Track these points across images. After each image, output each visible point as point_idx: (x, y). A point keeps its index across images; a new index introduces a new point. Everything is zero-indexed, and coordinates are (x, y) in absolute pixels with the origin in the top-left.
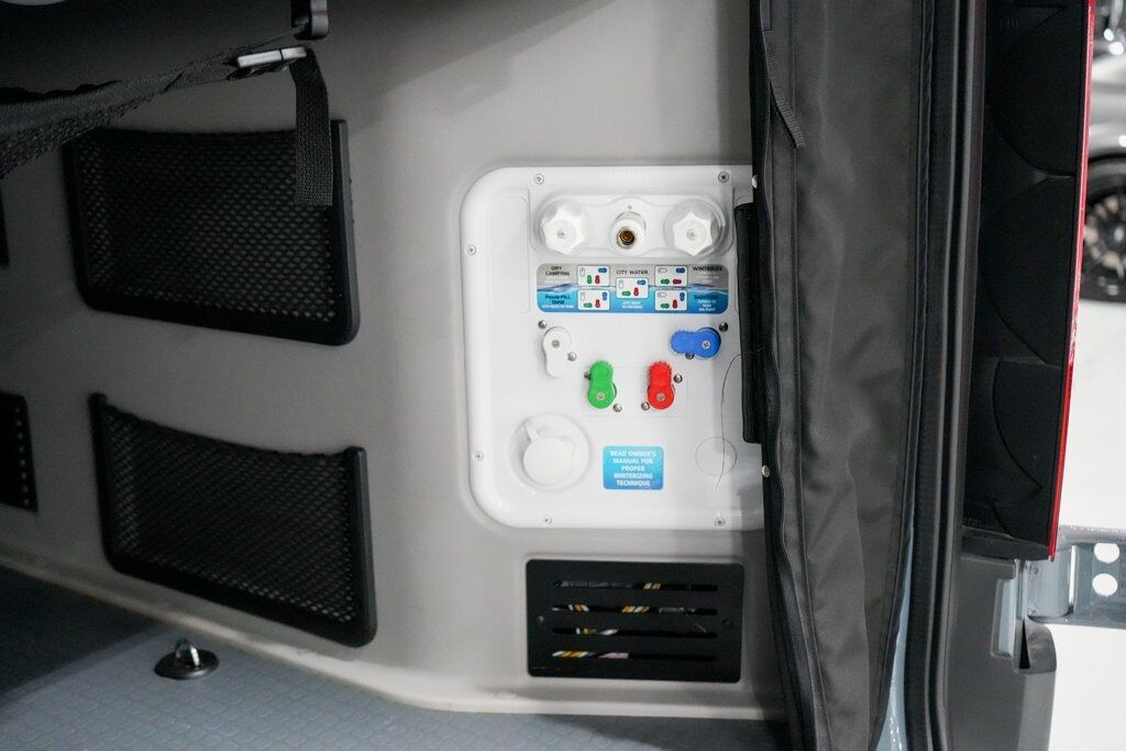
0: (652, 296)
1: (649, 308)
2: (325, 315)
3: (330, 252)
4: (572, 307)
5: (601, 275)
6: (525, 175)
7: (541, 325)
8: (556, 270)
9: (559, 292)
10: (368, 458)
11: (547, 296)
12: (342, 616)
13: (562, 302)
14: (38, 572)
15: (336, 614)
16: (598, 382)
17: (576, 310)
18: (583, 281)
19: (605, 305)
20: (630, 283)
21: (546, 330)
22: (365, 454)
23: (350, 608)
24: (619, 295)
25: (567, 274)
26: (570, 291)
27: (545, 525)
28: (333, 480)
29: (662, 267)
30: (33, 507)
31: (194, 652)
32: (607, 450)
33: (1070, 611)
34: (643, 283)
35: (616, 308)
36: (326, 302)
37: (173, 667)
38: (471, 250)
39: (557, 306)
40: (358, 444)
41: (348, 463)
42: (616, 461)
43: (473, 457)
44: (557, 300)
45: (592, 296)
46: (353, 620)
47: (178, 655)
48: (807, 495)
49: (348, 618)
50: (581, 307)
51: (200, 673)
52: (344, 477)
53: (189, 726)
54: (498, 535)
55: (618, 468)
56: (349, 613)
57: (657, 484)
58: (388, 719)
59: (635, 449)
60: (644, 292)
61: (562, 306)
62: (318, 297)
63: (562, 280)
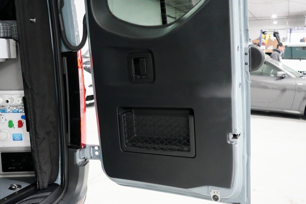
0: (18, 110)
1: (18, 112)
5: (10, 107)
8: (3, 106)
11: (2, 110)
16: (11, 124)
17: (6, 113)
18: (7, 108)
19: (11, 112)
20: (15, 108)
21: (1, 116)
24: (13, 110)
29: (20, 106)
32: (13, 134)
33: (92, 157)
34: (17, 108)
35: (13, 112)
45: (9, 110)
57: (21, 140)
59: (17, 134)
60: (17, 110)
61: (4, 112)
63: (4, 108)
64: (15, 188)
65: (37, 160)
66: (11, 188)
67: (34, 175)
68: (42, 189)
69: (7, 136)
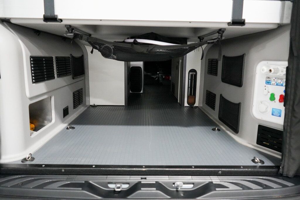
1: (282, 85)
5: (275, 79)
7: (265, 86)
8: (269, 78)
14: (211, 118)
16: (272, 98)
17: (271, 84)
18: (272, 80)
19: (275, 84)
20: (280, 81)
22: (241, 104)
24: (278, 83)
26: (270, 81)
27: (261, 119)
30: (214, 110)
32: (273, 109)
34: (282, 81)
35: (277, 85)
41: (239, 105)
42: (274, 111)
44: (268, 83)
45: (273, 82)
48: (293, 119)
50: (272, 84)
51: (217, 131)
54: (255, 119)
55: (274, 112)
56: (236, 128)
57: (280, 116)
59: (277, 109)
63: (269, 79)
64: (258, 162)
65: (288, 142)
66: (253, 161)
67: (280, 157)
68: (285, 176)
69: (266, 109)
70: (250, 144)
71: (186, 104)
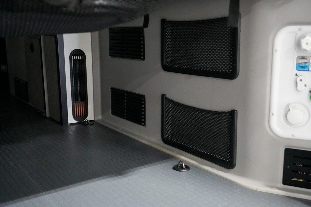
2: (229, 71)
3: (232, 52)
4: (307, 69)
6: (295, 28)
7: (296, 75)
8: (303, 58)
9: (303, 65)
10: (238, 113)
11: (299, 66)
12: (226, 160)
13: (304, 68)
15: (224, 159)
21: (298, 76)
22: (237, 112)
23: (228, 158)
25: (307, 59)
26: (307, 64)
27: (292, 137)
28: (227, 119)
30: (144, 125)
31: (184, 165)
36: (230, 67)
37: (178, 168)
38: (276, 51)
39: (302, 69)
40: (235, 109)
41: (232, 114)
43: (271, 114)
44: (302, 67)
46: (229, 161)
47: (179, 165)
49: (228, 160)
51: (185, 170)
52: (230, 119)
53: (181, 183)
54: (276, 139)
56: (228, 159)
58: (238, 190)
61: (304, 69)
62: (227, 65)
63: (305, 61)
70: (272, 187)
71: (71, 120)
